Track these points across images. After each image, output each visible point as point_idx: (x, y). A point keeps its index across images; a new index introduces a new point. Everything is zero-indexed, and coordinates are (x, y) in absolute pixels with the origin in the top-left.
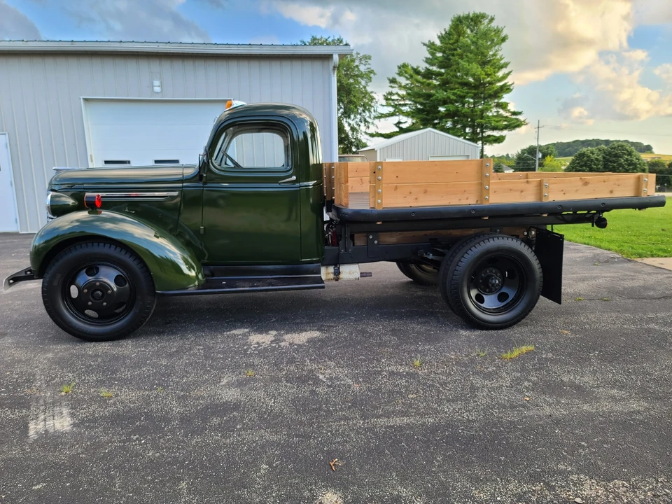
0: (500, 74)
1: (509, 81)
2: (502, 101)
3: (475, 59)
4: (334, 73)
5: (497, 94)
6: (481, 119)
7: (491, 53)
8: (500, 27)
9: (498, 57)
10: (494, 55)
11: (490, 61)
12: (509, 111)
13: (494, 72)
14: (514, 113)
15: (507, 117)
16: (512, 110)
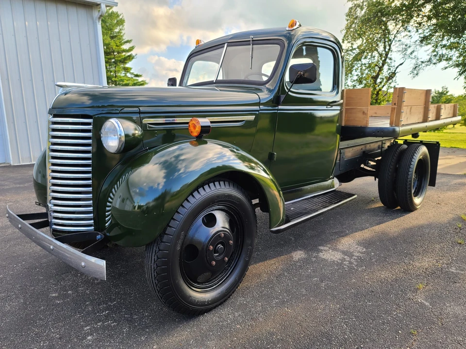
0: (126, 47)
1: (133, 53)
2: (127, 66)
3: (107, 33)
4: (99, 21)
5: (125, 60)
6: (115, 78)
7: (117, 30)
8: (119, 13)
9: (122, 34)
10: (119, 32)
11: (116, 36)
12: (132, 74)
13: (121, 45)
14: (137, 76)
15: (132, 78)
16: (136, 73)
